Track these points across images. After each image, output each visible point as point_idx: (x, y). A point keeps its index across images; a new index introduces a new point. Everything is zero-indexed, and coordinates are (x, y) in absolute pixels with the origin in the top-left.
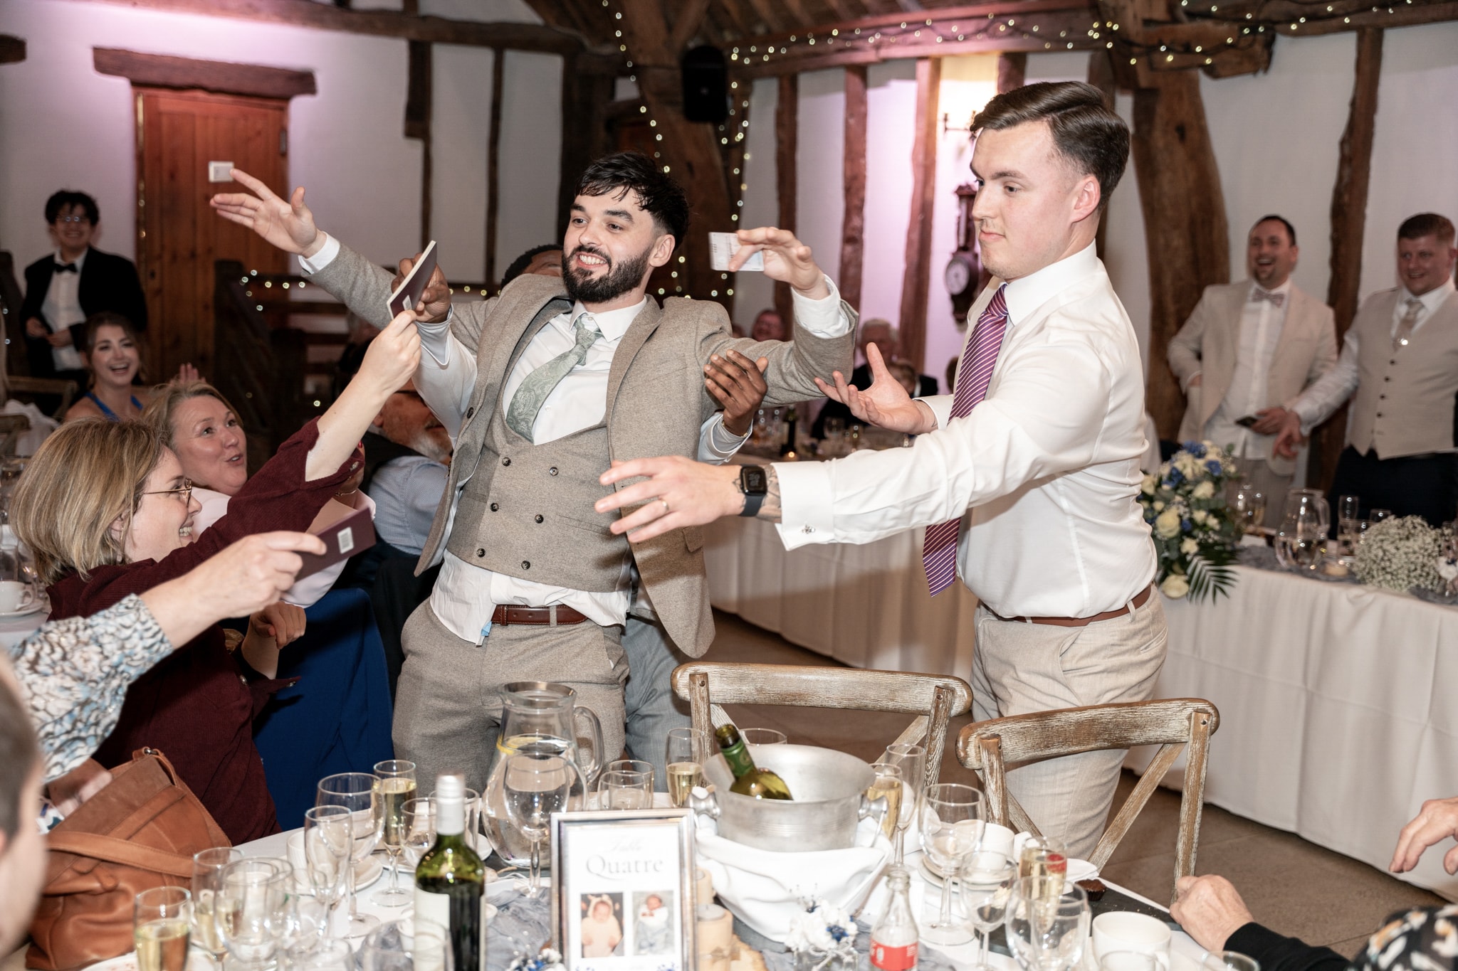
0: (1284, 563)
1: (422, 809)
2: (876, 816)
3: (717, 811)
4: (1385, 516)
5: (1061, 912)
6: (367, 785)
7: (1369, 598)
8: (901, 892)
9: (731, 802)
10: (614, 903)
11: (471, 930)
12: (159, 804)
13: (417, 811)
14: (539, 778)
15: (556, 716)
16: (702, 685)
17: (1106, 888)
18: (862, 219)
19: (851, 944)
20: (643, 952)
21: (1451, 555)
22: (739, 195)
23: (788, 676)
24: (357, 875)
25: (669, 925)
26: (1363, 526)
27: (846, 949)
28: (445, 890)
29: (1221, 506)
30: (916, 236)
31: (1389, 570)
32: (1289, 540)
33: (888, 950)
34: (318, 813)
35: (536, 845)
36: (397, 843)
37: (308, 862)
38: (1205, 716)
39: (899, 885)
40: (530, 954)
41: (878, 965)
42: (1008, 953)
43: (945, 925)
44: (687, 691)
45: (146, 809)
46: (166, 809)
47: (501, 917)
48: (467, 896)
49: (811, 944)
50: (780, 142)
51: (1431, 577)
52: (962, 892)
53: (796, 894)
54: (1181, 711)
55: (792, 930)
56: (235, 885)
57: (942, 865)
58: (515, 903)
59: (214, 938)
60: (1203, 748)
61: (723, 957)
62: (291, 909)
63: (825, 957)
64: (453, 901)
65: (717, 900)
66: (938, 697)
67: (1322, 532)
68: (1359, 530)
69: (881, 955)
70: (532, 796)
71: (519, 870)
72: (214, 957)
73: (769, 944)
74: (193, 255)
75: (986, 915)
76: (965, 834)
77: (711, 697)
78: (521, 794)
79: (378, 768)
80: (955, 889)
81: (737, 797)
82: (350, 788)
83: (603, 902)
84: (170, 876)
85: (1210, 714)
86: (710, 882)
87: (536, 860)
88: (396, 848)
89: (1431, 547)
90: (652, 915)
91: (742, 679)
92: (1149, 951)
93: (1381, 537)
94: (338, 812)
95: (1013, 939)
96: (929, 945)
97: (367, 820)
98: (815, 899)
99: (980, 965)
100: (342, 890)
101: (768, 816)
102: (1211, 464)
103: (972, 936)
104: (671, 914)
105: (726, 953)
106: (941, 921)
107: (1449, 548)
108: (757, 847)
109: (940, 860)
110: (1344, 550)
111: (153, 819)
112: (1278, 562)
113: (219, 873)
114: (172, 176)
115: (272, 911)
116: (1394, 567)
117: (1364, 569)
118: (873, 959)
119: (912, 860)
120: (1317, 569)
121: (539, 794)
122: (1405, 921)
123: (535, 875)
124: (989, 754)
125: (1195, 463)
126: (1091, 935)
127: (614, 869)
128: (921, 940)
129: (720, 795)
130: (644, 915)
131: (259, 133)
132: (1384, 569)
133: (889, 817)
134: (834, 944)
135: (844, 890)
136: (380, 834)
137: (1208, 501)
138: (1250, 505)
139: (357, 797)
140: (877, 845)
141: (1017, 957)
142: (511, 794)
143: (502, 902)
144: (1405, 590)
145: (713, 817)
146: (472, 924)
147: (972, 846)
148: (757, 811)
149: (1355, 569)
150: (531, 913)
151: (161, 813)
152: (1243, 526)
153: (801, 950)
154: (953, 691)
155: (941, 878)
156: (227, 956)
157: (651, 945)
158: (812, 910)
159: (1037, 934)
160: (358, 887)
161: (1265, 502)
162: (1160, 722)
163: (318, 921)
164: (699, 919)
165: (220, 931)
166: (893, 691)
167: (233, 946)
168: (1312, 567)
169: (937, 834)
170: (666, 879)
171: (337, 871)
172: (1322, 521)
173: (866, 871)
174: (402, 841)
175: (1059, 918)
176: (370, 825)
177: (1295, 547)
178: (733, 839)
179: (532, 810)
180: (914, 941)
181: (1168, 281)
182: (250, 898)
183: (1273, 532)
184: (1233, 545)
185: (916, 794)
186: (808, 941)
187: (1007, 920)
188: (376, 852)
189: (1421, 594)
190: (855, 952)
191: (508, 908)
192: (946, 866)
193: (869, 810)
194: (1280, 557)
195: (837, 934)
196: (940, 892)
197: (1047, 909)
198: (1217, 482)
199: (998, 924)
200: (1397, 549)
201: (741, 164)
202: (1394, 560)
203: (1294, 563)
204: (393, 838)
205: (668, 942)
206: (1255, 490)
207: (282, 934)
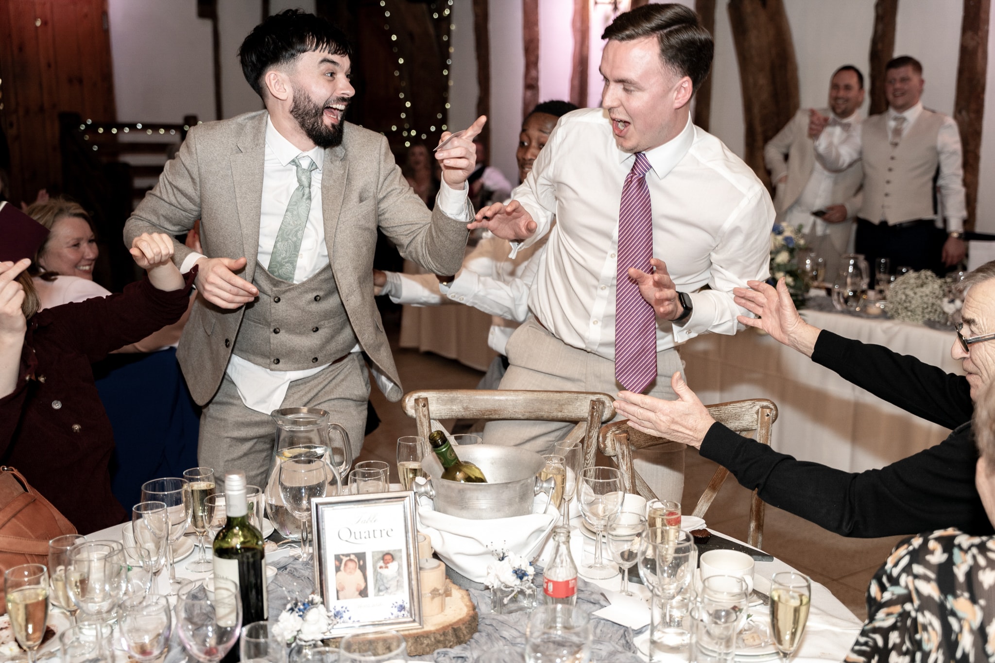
0: (838, 307)
1: (220, 502)
2: (546, 492)
3: (433, 493)
4: (907, 271)
5: (677, 551)
6: (178, 485)
7: (896, 328)
8: (564, 543)
9: (443, 486)
10: (359, 561)
11: (256, 584)
12: (18, 505)
13: (217, 504)
14: (304, 476)
15: (315, 432)
16: (424, 406)
17: (711, 534)
18: (537, 71)
19: (531, 581)
20: (381, 593)
21: (951, 296)
22: (447, 56)
23: (486, 397)
24: (174, 551)
25: (399, 573)
26: (892, 279)
27: (527, 585)
28: (235, 557)
29: (794, 268)
30: (577, 82)
31: (909, 309)
32: (842, 290)
33: (555, 583)
34: (142, 508)
35: (304, 523)
36: (203, 527)
37: (136, 543)
38: (768, 411)
39: (562, 538)
40: (299, 599)
41: (549, 595)
42: (640, 582)
43: (598, 565)
44: (413, 411)
45: (8, 509)
46: (24, 508)
47: (280, 574)
48: (251, 560)
49: (502, 583)
50: (476, 16)
51: (938, 312)
52: (609, 541)
53: (491, 548)
54: (752, 408)
55: (488, 573)
56: (81, 561)
57: (595, 524)
58: (290, 565)
59: (68, 599)
60: (768, 433)
61: (440, 594)
62: (124, 576)
63: (513, 591)
64: (241, 565)
65: (436, 555)
66: (593, 408)
67: (864, 284)
68: (889, 282)
69: (551, 587)
70: (300, 489)
71: (293, 542)
72: (68, 613)
73: (473, 585)
74: (42, 109)
75: (626, 556)
76: (611, 500)
77: (431, 415)
78: (291, 488)
79: (186, 473)
80: (604, 540)
81: (446, 482)
82: (166, 488)
83: (351, 560)
84: (31, 555)
85: (771, 409)
86: (430, 543)
87: (305, 534)
88: (203, 530)
89: (938, 292)
90: (387, 567)
91: (452, 401)
92: (739, 575)
93: (904, 286)
94: (157, 507)
95: (643, 571)
96: (586, 580)
97: (180, 511)
98: (504, 551)
99: (622, 591)
100: (163, 561)
101: (469, 494)
102: (787, 239)
103: (617, 572)
104: (400, 566)
105: (441, 592)
106: (595, 563)
107: (950, 291)
108: (462, 517)
109: (594, 521)
110: (879, 296)
111: (14, 516)
112: (834, 306)
113: (68, 553)
114: (21, 49)
115: (110, 579)
116: (913, 306)
117: (892, 309)
118: (546, 591)
119: (574, 522)
120: (861, 311)
121: (305, 487)
122: (910, 544)
123: (305, 545)
124: (621, 444)
125: (775, 239)
126: (698, 566)
127: (358, 536)
128: (579, 575)
129: (434, 481)
130: (381, 567)
131: (86, 16)
132: (906, 308)
133: (557, 492)
134: (518, 582)
135: (525, 544)
136: (189, 520)
137: (785, 265)
138: (815, 267)
139: (171, 494)
140: (548, 512)
141: (645, 584)
142: (285, 488)
143: (282, 565)
144: (920, 322)
145: (430, 497)
146: (256, 580)
147: (615, 510)
148: (461, 491)
149: (887, 309)
150: (303, 571)
151: (20, 511)
152: (810, 282)
153: (495, 587)
154: (603, 403)
155: (595, 533)
156: (78, 612)
157: (387, 589)
158: (503, 559)
159: (661, 566)
160: (175, 560)
161: (825, 264)
162: (737, 417)
163: (144, 584)
164: (421, 569)
165: (71, 594)
166: (561, 405)
167: (82, 604)
168: (858, 309)
169: (591, 504)
170: (397, 542)
171: (158, 548)
172: (864, 276)
173: (541, 530)
174: (207, 525)
175: (676, 555)
176: (183, 515)
177: (846, 295)
178: (445, 512)
179: (301, 499)
180: (575, 576)
181: (756, 110)
182: (93, 570)
183: (830, 286)
184: (802, 295)
185: (576, 475)
186: (500, 581)
187: (639, 559)
188: (187, 535)
189: (931, 324)
190: (534, 587)
191: (286, 569)
192: (597, 524)
193: (541, 487)
194: (835, 303)
195: (520, 574)
196: (594, 543)
197: (667, 550)
198: (791, 251)
199: (633, 563)
200: (915, 293)
201: (449, 32)
202: (914, 302)
203: (845, 306)
204: (200, 523)
205: (399, 586)
206: (818, 256)
207: (118, 594)
